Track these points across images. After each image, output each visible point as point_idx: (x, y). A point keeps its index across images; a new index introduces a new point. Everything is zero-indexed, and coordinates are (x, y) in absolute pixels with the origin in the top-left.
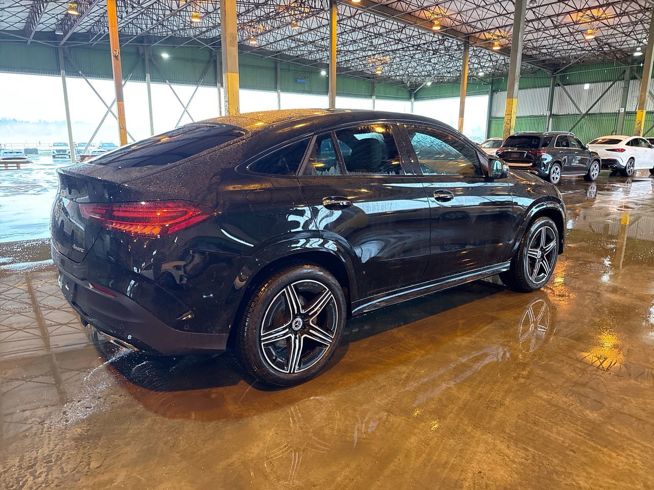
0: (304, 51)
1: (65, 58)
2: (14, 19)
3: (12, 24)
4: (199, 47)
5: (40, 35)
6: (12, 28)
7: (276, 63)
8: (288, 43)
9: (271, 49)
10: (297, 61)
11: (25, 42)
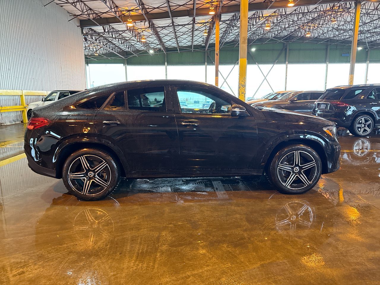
0: (346, 36)
1: (208, 56)
2: (185, 41)
3: (185, 43)
4: (276, 42)
5: (196, 47)
6: (185, 45)
7: (327, 46)
8: (334, 32)
9: (323, 38)
10: (342, 43)
11: (191, 51)
